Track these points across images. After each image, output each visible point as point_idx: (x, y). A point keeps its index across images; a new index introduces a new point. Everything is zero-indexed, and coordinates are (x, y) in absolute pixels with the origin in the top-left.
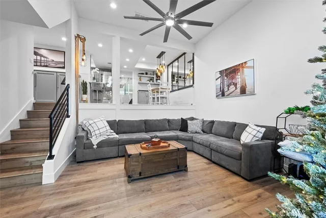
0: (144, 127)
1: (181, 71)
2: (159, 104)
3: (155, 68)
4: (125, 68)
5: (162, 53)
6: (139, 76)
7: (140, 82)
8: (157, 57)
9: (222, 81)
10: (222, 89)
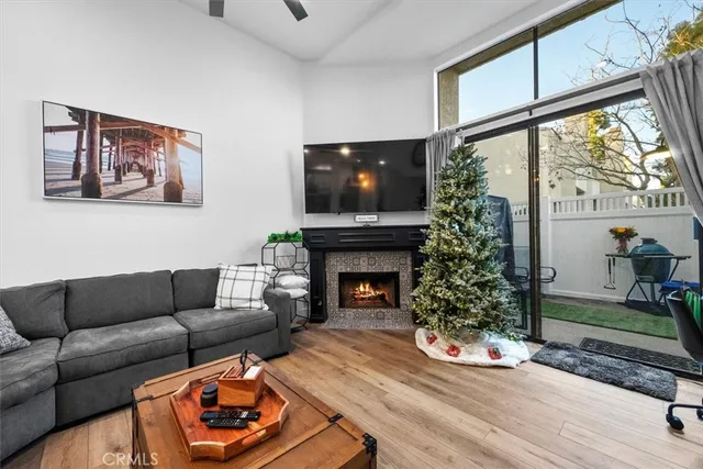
9: (84, 146)
10: (83, 171)
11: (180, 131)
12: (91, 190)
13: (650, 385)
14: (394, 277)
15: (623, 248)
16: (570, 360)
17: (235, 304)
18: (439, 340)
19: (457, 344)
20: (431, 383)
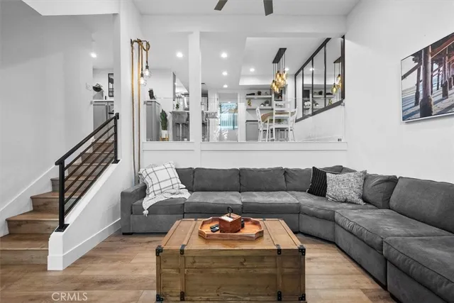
0: (236, 182)
1: (319, 82)
2: (273, 140)
3: (269, 82)
4: (226, 89)
5: (281, 52)
6: (247, 99)
7: (249, 107)
8: (274, 62)
9: (421, 78)
10: (421, 98)
12: (426, 111)
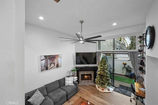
9: (46, 62)
10: (46, 66)
11: (58, 55)
13: (128, 95)
14: (91, 75)
15: (125, 66)
16: (118, 90)
17: (69, 85)
18: (100, 87)
19: (103, 88)
20: (101, 97)
